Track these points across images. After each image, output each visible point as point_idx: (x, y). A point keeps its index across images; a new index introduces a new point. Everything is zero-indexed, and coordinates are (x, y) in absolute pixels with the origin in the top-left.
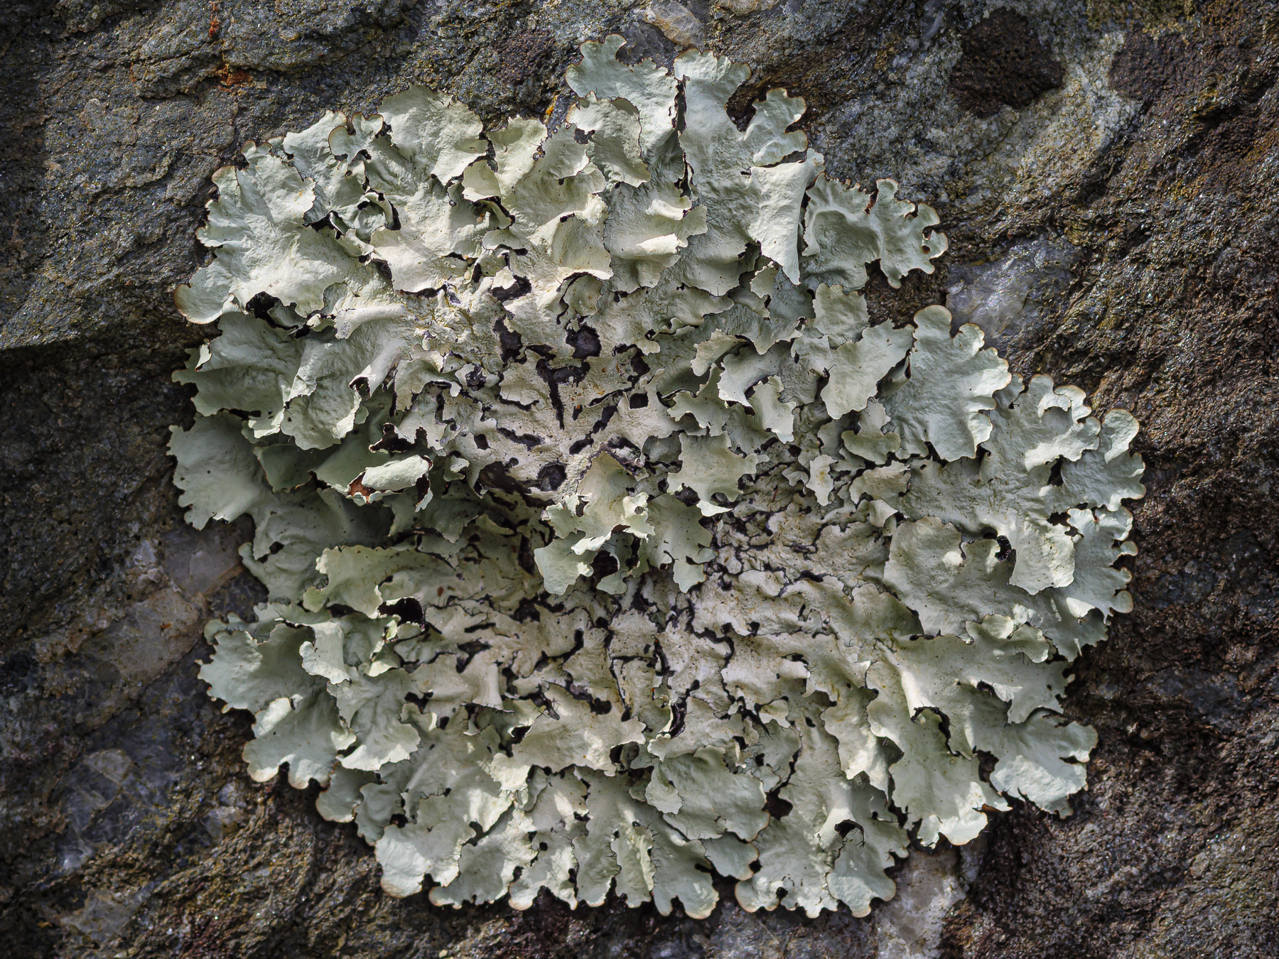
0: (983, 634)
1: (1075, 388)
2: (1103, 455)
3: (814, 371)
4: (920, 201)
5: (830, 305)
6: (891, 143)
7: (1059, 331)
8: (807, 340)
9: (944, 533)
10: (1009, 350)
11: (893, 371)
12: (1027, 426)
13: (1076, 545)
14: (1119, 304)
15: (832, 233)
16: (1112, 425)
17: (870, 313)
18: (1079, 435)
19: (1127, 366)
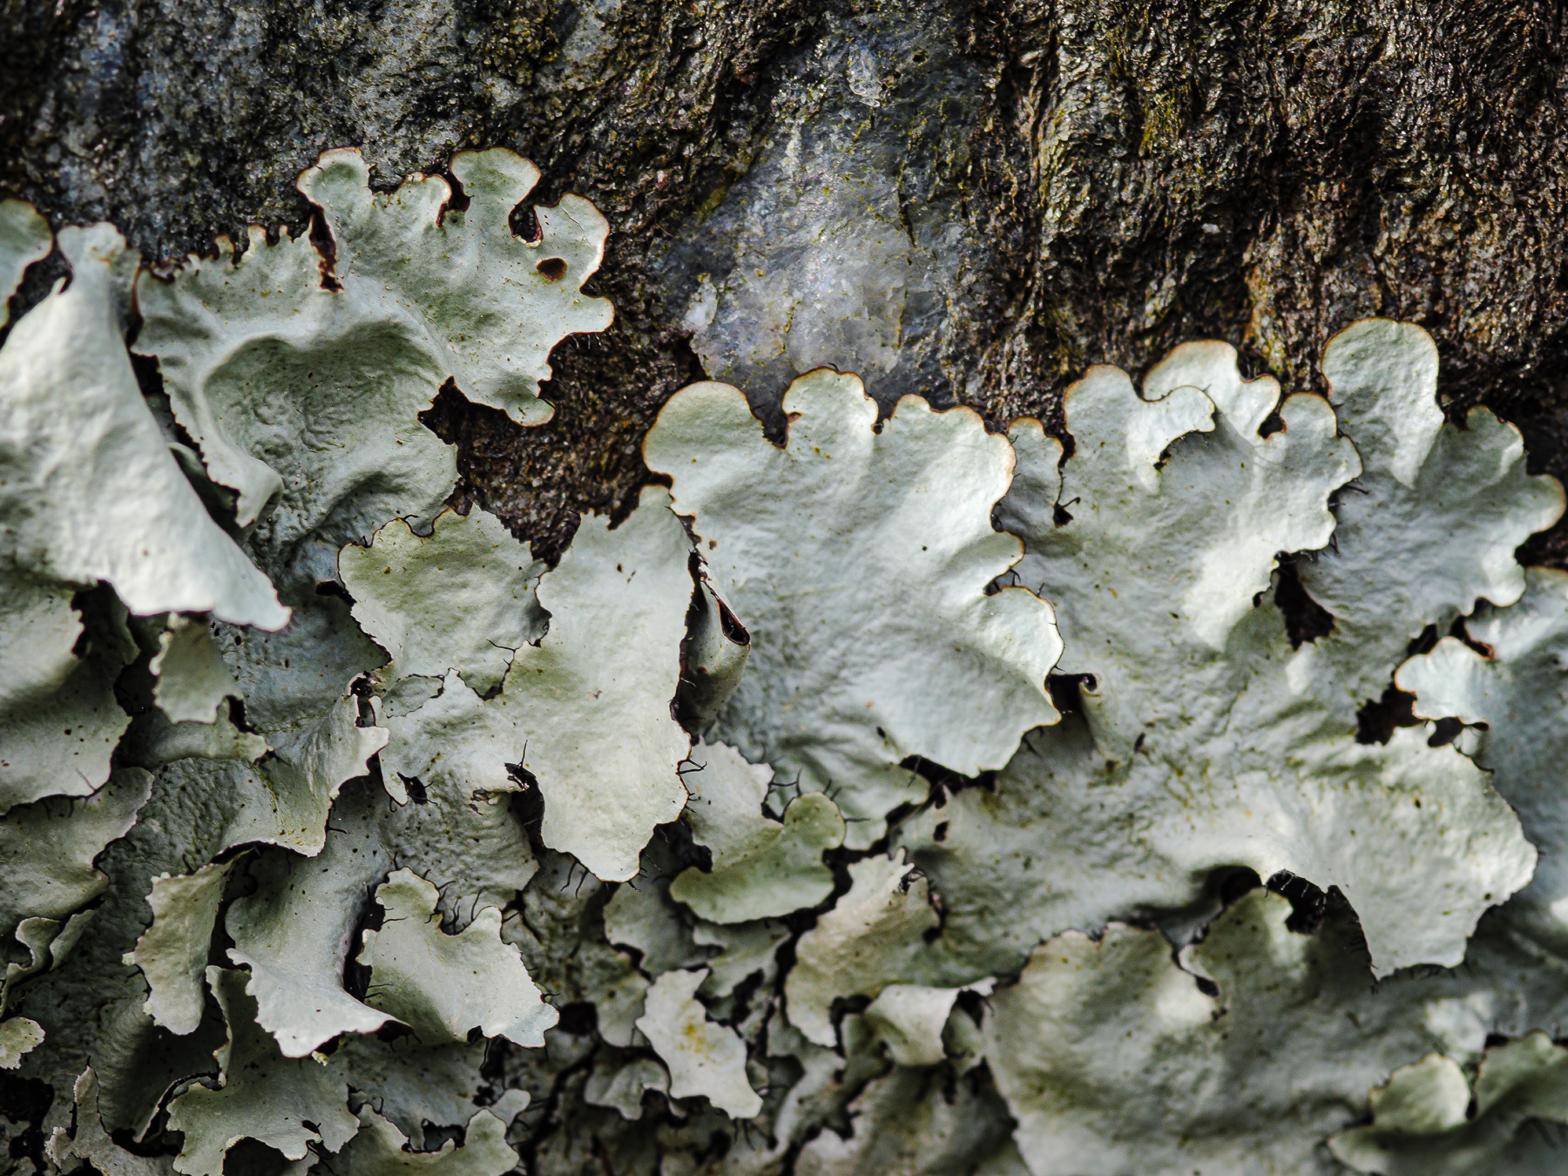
0: (1396, 1143)
1: (1190, 348)
2: (1385, 474)
3: (485, 794)
4: (448, 153)
5: (406, 593)
6: (266, 56)
7: (1050, 233)
8: (408, 726)
9: (1114, 961)
10: (952, 372)
11: (691, 650)
12: (1136, 535)
13: (1478, 758)
14: (1156, 55)
15: (277, 400)
16: (1359, 382)
17: (521, 533)
18: (1289, 466)
19: (1290, 201)
